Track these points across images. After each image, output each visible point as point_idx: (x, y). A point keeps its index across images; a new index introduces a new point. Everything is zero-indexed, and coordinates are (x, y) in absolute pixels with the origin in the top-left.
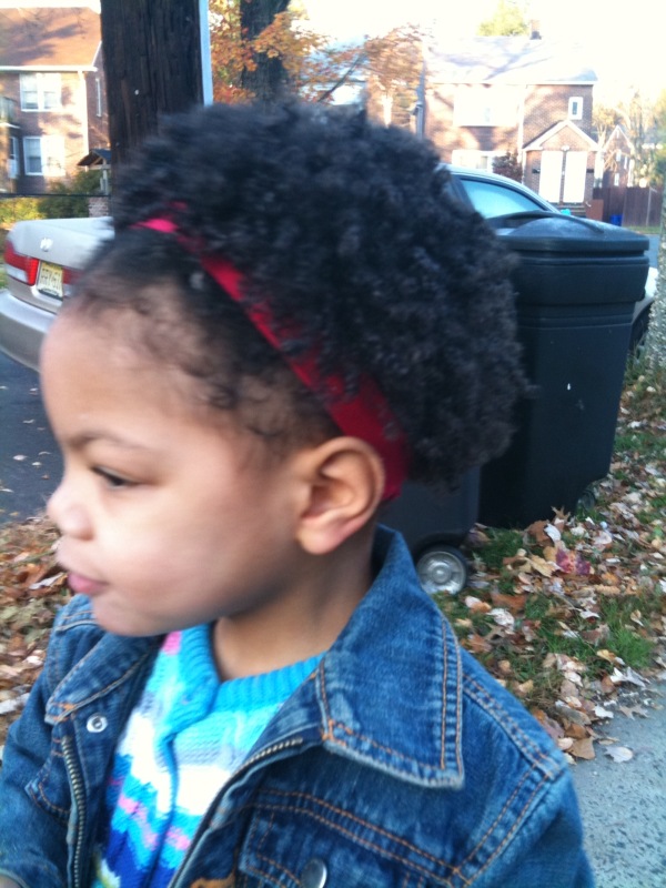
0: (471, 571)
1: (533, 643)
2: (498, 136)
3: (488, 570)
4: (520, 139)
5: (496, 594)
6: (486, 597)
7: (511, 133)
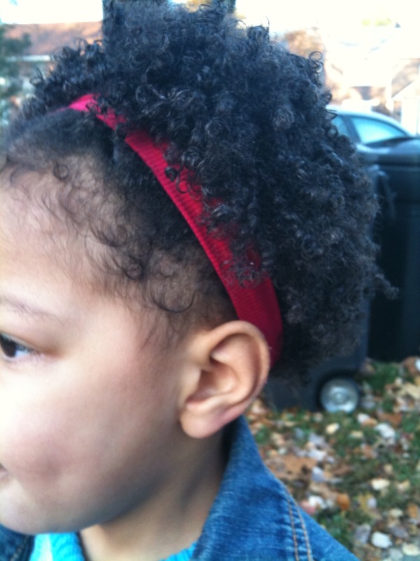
0: (361, 395)
1: (410, 451)
2: (374, 91)
3: (375, 394)
4: (388, 93)
5: (381, 413)
6: (373, 415)
7: (382, 90)
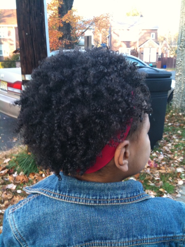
2: (132, 44)
4: (138, 45)
7: (135, 43)
